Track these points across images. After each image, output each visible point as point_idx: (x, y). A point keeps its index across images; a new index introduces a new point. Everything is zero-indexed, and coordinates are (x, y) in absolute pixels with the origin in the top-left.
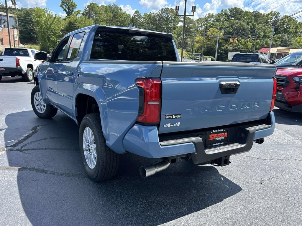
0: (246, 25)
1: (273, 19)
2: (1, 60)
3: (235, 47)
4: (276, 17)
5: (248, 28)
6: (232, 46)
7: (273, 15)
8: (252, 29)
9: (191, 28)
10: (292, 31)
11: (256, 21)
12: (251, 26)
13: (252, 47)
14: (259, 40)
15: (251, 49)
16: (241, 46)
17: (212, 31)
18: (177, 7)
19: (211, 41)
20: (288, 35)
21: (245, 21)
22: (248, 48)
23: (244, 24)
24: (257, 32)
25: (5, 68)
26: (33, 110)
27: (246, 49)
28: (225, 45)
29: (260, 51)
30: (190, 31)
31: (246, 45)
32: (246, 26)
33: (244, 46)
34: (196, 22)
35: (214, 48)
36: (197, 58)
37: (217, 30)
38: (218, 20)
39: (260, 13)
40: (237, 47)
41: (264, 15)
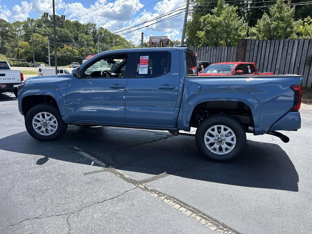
0: (70, 33)
1: (92, 30)
2: (4, 75)
3: (63, 54)
4: (94, 28)
5: (71, 36)
6: (60, 53)
7: (91, 26)
8: (75, 37)
9: (7, 31)
10: (109, 41)
11: (78, 30)
12: (74, 35)
13: (79, 54)
14: (83, 48)
15: (78, 56)
16: (69, 52)
17: (35, 36)
18: (46, 14)
19: (37, 47)
20: (107, 45)
21: (68, 29)
22: (76, 55)
23: (68, 32)
24: (80, 40)
25: (5, 84)
26: (27, 130)
27: (74, 55)
28: (52, 51)
29: (87, 57)
30: (8, 35)
31: (73, 52)
32: (70, 35)
33: (71, 53)
34: (14, 26)
35: (41, 54)
36: (30, 64)
37: (41, 36)
38: (39, 26)
39: (80, 23)
40: (65, 53)
41: (83, 25)
